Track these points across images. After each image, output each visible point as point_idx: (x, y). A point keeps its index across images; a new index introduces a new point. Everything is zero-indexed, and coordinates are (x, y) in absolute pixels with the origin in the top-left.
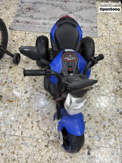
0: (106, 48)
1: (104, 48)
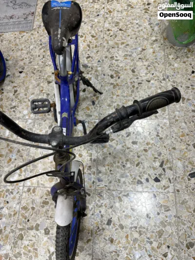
0: (41, 46)
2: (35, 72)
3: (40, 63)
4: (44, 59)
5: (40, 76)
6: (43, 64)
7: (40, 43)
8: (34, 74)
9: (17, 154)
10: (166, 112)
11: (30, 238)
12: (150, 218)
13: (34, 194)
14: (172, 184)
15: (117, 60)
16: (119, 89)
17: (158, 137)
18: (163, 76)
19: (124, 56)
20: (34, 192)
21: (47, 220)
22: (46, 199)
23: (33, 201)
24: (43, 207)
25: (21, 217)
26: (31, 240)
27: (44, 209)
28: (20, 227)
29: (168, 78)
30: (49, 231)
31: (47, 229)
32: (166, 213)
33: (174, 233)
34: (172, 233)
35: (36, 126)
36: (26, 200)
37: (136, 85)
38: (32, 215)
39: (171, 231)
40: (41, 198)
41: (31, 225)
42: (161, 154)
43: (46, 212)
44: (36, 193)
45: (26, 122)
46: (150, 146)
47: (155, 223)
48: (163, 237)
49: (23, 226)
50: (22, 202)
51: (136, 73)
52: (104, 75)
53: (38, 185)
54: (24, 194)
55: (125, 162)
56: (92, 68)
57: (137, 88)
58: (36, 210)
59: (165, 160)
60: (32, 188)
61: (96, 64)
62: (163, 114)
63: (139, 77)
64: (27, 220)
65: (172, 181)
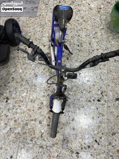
0: (40, 26)
1: (38, 26)
2: (37, 39)
3: (40, 35)
4: (42, 33)
5: (39, 42)
6: (41, 36)
7: (40, 24)
8: (36, 40)
9: (26, 82)
10: (106, 66)
11: (31, 125)
12: (94, 119)
13: (34, 103)
14: (106, 103)
15: (81, 37)
16: (82, 52)
17: (101, 79)
18: (105, 48)
19: (85, 35)
20: (34, 102)
21: (41, 117)
22: (40, 106)
23: (33, 107)
24: (39, 110)
25: (27, 114)
26: (32, 126)
27: (39, 111)
28: (26, 119)
29: (108, 49)
30: (42, 122)
31: (40, 121)
32: (102, 117)
33: (106, 127)
34: (105, 127)
35: (37, 68)
36: (30, 106)
37: (91, 51)
38: (32, 114)
39: (104, 126)
40: (38, 105)
41: (32, 118)
42: (102, 88)
43: (40, 113)
44: (35, 103)
45: (31, 66)
46: (96, 83)
47: (97, 122)
48: (100, 129)
49: (28, 119)
50: (28, 107)
51: (91, 45)
52: (74, 44)
53: (36, 99)
54: (29, 103)
55: (83, 91)
56: (68, 40)
57: (91, 53)
58: (35, 111)
59: (104, 91)
60: (33, 100)
61: (70, 39)
62: (104, 67)
63: (93, 47)
64: (30, 116)
65: (106, 102)
